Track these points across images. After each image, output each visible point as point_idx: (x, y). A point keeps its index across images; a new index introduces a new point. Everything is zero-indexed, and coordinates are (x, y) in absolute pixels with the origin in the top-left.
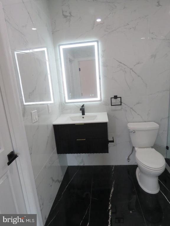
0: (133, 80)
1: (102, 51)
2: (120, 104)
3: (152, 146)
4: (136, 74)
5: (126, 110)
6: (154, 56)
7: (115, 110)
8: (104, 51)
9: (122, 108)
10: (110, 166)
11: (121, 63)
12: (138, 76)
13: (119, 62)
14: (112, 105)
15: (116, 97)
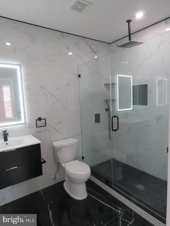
0: (54, 103)
1: (25, 75)
2: (45, 125)
3: (75, 158)
4: (56, 98)
5: (50, 131)
6: (68, 85)
7: (40, 132)
8: (26, 75)
9: (46, 129)
10: (38, 191)
11: (43, 88)
12: (58, 100)
13: (41, 87)
14: (38, 126)
15: (40, 119)
